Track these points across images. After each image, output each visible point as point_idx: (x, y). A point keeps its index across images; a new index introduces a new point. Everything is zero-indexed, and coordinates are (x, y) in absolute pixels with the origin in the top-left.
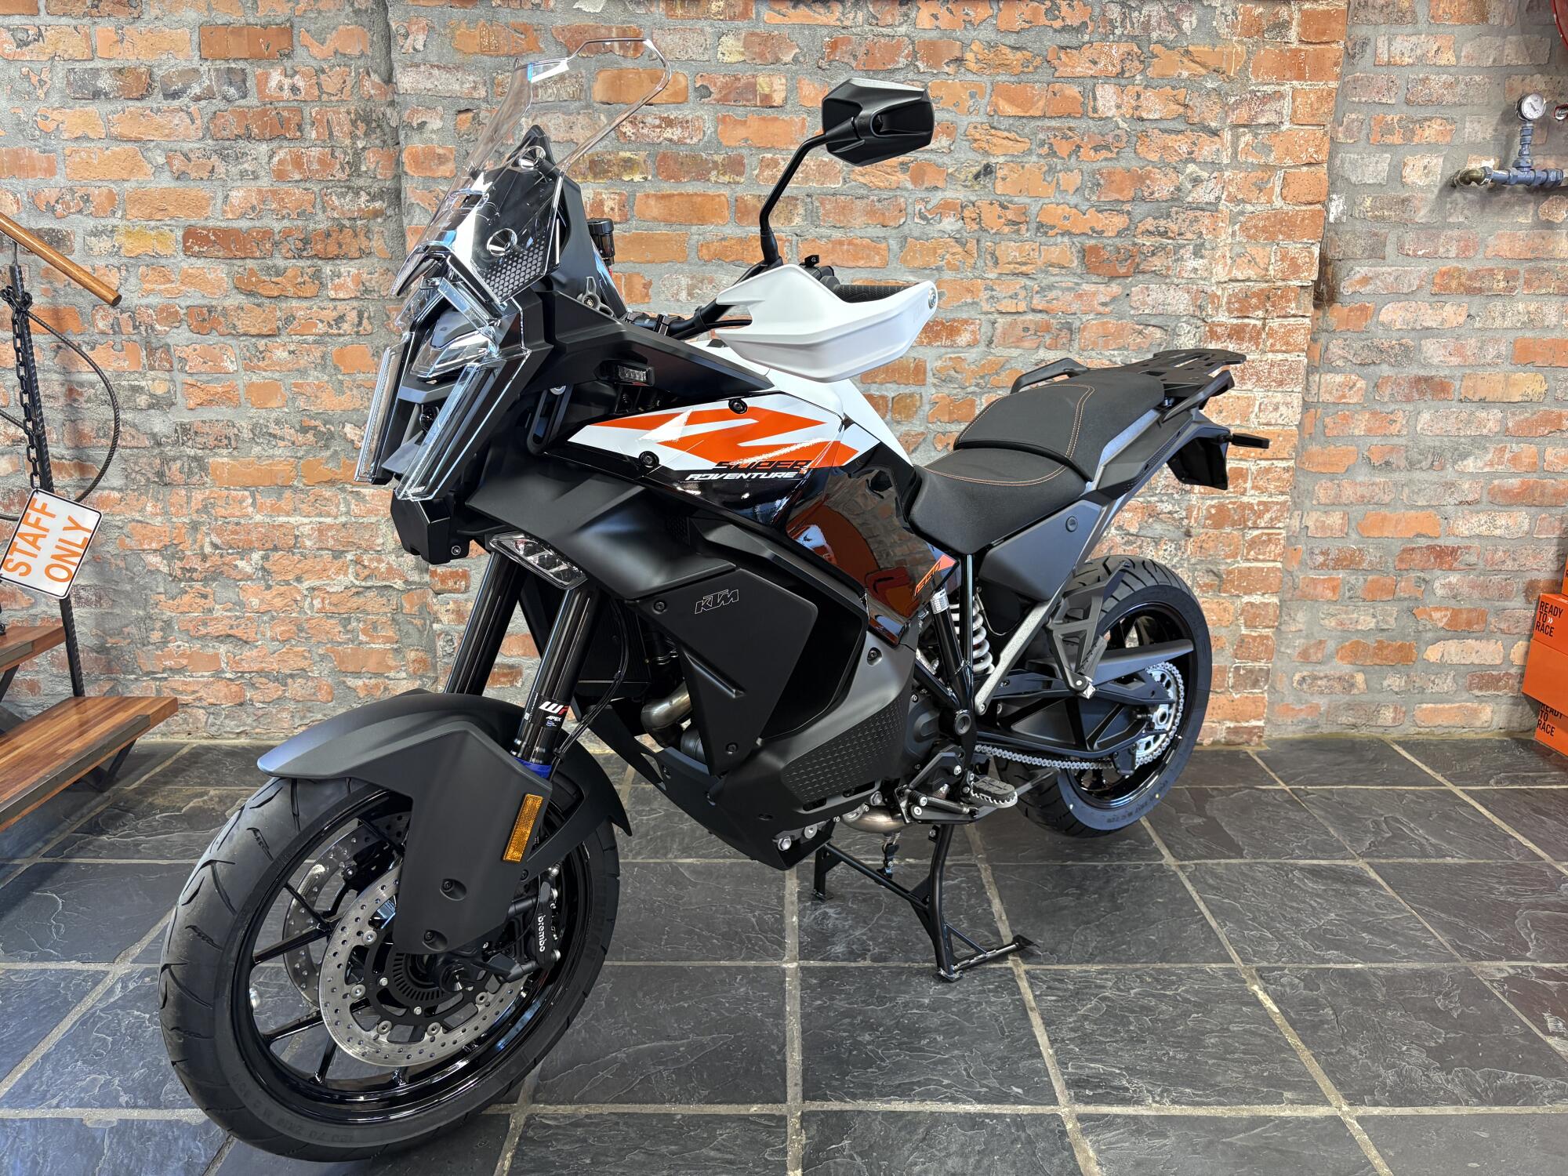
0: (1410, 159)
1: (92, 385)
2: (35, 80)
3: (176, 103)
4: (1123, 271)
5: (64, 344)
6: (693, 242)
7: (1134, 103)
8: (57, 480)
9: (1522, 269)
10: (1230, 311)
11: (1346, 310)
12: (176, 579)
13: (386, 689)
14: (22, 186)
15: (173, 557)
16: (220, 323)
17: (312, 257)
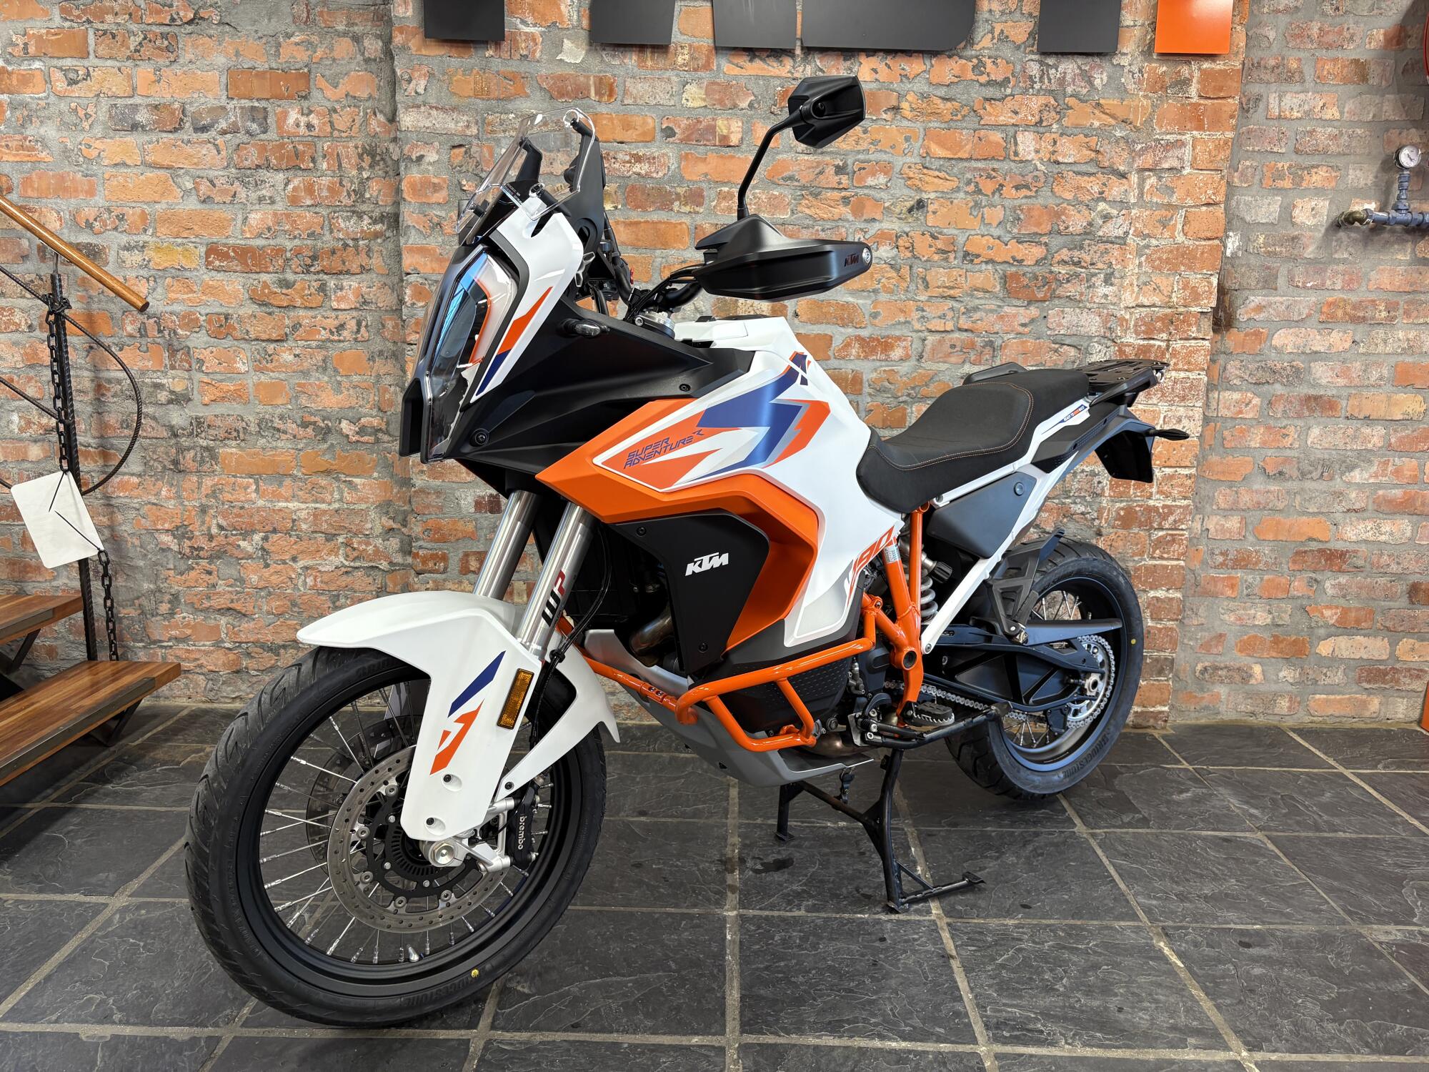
0: (1299, 202)
1: (119, 382)
2: (81, 113)
3: (205, 136)
4: (1040, 295)
5: (95, 344)
6: (656, 264)
7: (1051, 149)
8: (85, 466)
9: (1402, 301)
10: (1137, 333)
11: (1242, 335)
12: (184, 557)
14: (66, 205)
15: (183, 536)
16: (235, 329)
17: (318, 273)
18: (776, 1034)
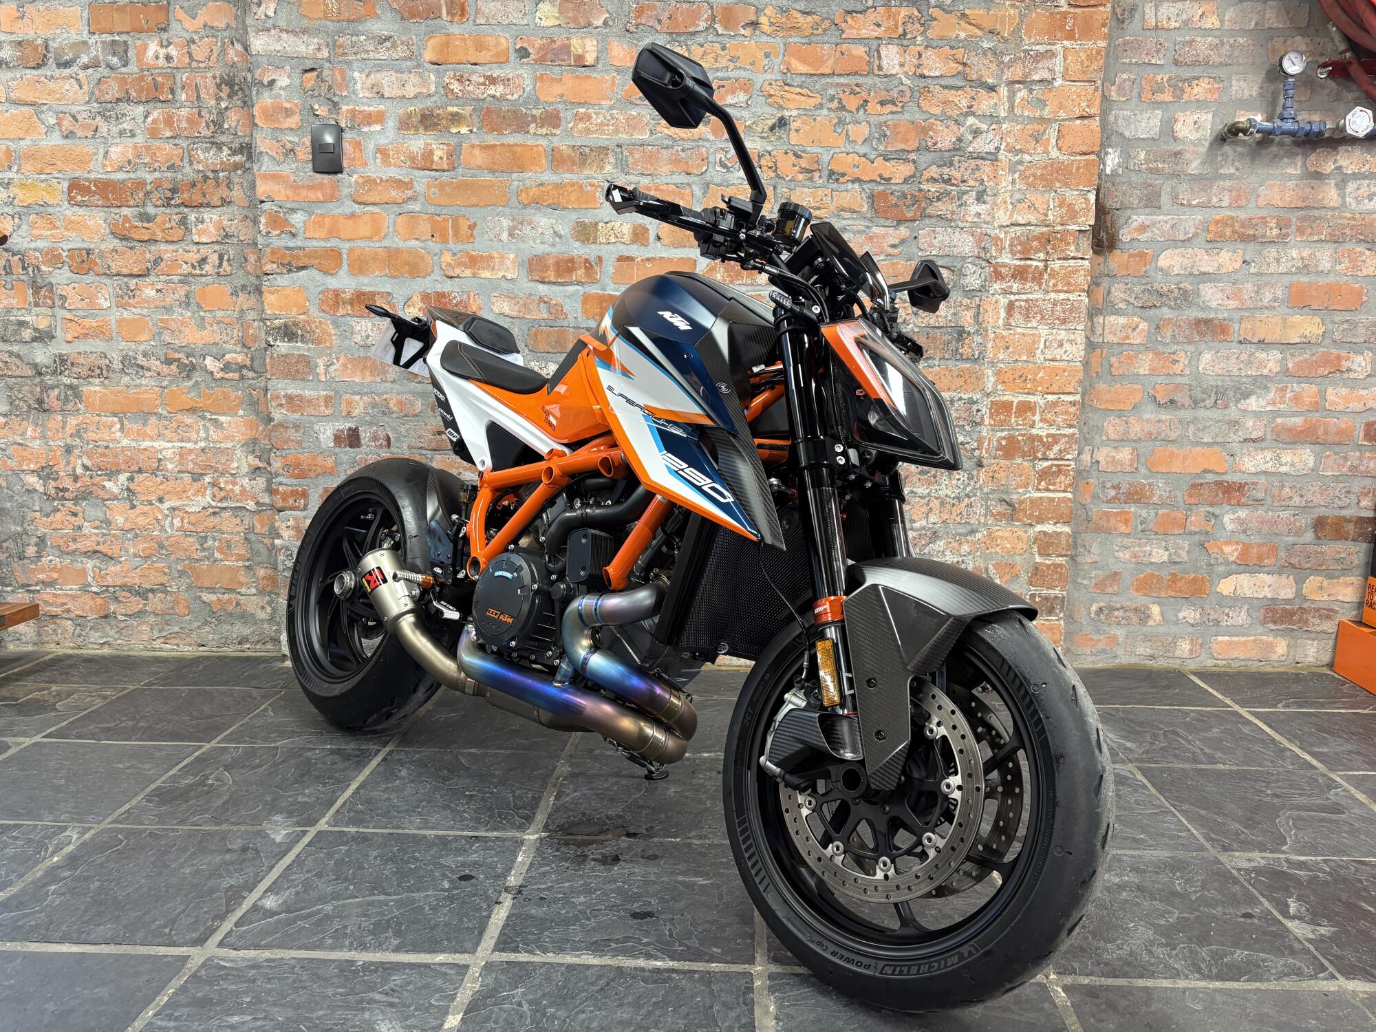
0: (1180, 115)
3: (67, 71)
4: (910, 215)
6: (512, 187)
7: (916, 62)
9: (1294, 217)
10: (1013, 253)
11: (1126, 256)
12: (50, 498)
13: (238, 604)
15: (48, 477)
16: (96, 264)
17: (179, 206)
18: (531, 952)
